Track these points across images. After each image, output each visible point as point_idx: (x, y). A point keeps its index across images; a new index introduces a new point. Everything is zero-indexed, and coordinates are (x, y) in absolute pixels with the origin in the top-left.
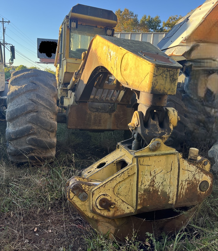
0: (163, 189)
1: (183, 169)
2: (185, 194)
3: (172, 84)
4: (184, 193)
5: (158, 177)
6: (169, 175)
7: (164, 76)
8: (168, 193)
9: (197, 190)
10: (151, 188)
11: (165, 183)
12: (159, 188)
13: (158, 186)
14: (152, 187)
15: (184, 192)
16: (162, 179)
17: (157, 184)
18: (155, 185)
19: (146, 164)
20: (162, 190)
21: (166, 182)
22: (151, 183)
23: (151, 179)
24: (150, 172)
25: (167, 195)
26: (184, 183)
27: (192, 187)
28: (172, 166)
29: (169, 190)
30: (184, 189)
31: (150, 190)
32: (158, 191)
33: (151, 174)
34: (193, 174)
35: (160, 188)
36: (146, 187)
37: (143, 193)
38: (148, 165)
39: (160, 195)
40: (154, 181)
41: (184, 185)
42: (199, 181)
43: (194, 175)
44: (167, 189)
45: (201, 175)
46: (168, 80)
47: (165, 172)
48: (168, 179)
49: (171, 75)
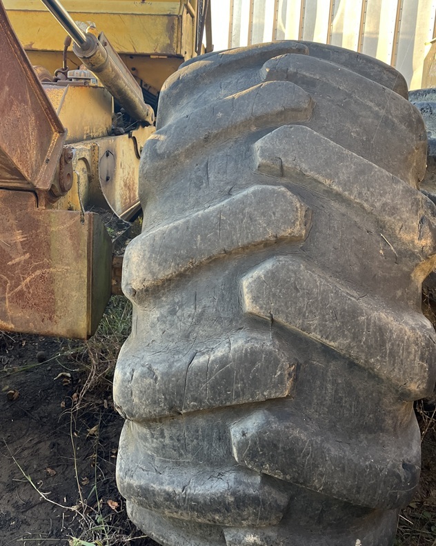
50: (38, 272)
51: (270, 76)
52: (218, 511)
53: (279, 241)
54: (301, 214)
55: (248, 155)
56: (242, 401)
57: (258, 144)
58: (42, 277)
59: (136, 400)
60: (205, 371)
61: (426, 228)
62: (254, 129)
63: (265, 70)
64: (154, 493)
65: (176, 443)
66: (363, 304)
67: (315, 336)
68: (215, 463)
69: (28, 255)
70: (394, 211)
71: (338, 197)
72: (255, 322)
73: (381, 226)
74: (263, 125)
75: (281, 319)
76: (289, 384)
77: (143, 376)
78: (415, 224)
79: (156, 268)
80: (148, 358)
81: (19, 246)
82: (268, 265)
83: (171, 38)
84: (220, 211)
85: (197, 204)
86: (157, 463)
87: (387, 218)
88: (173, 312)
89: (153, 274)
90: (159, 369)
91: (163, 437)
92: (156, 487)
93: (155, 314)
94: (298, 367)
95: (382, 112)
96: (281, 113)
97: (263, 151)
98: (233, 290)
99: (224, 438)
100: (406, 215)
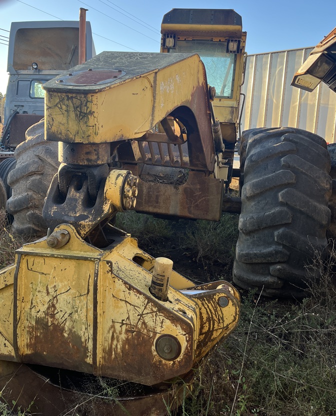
0: (74, 328)
1: (113, 296)
2: (122, 352)
3: (81, 123)
4: (119, 350)
5: (62, 299)
6: (85, 302)
7: (64, 107)
8: (83, 340)
9: (151, 351)
10: (50, 320)
11: (75, 316)
12: (65, 324)
13: (64, 319)
14: (51, 318)
15: (119, 347)
16: (70, 306)
17: (61, 314)
18: (57, 316)
19: (38, 270)
20: (70, 330)
21: (78, 315)
22: (48, 308)
23: (49, 301)
24: (47, 287)
25: (82, 342)
26: (117, 326)
27: (138, 340)
28: (89, 285)
29: (86, 334)
30: (118, 341)
31: (48, 321)
32: (63, 329)
33: (47, 290)
34: (138, 313)
35: (67, 324)
36: (39, 314)
37: (34, 325)
38: (43, 273)
39: (68, 338)
40: (54, 306)
41: (117, 331)
42: (155, 333)
43: (141, 315)
44: (81, 330)
45: (158, 318)
46: (72, 115)
47: (76, 293)
48: (81, 308)
49: (75, 106)
50: (204, 198)
51: (284, 140)
52: (270, 256)
53: (289, 184)
54: (294, 177)
55: (279, 162)
56: (278, 224)
57: (282, 159)
58: (205, 200)
59: (248, 226)
60: (269, 216)
61: (328, 183)
62: (280, 155)
63: (283, 138)
64: (251, 254)
65: (258, 239)
66: (310, 200)
67: (298, 207)
68: (269, 244)
69: (200, 193)
70: (319, 178)
71: (304, 174)
72: (282, 204)
73: (316, 182)
74: (283, 154)
75: (289, 203)
76: (291, 219)
77: (250, 218)
78: (325, 182)
79: (254, 190)
80: (251, 215)
81: (198, 189)
82: (286, 190)
83: (232, 116)
84: (273, 176)
85: (265, 175)
86: (251, 247)
87: (317, 179)
88: (258, 202)
89: (254, 192)
90: (255, 216)
91: (254, 237)
92: (251, 252)
93: (253, 204)
94: (293, 215)
95: (317, 152)
96: (288, 151)
97: (284, 161)
98: (276, 197)
99: (273, 236)
100: (322, 179)
